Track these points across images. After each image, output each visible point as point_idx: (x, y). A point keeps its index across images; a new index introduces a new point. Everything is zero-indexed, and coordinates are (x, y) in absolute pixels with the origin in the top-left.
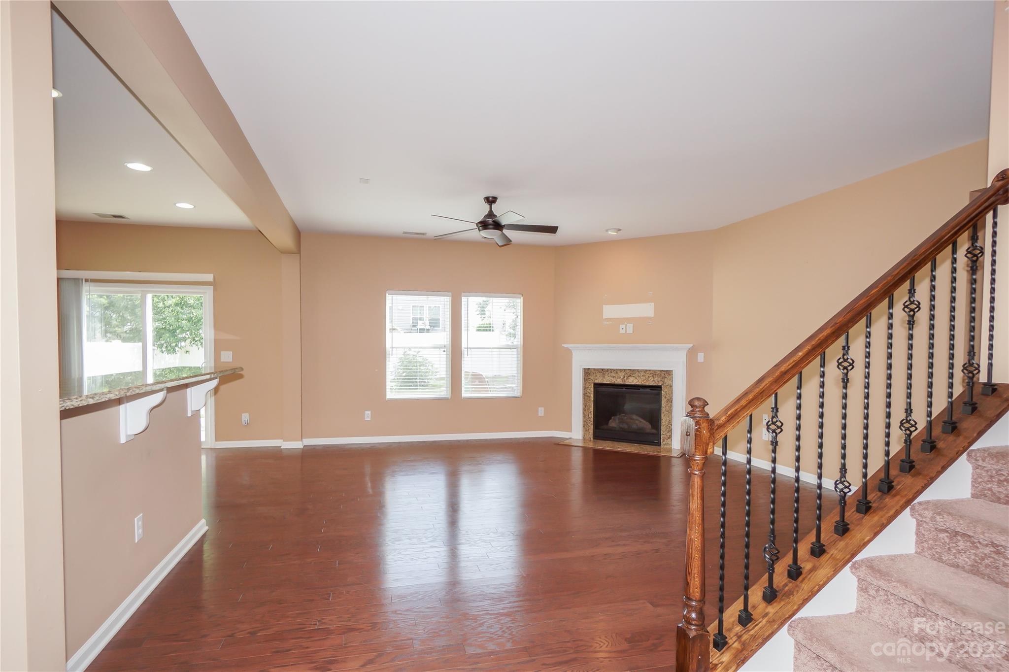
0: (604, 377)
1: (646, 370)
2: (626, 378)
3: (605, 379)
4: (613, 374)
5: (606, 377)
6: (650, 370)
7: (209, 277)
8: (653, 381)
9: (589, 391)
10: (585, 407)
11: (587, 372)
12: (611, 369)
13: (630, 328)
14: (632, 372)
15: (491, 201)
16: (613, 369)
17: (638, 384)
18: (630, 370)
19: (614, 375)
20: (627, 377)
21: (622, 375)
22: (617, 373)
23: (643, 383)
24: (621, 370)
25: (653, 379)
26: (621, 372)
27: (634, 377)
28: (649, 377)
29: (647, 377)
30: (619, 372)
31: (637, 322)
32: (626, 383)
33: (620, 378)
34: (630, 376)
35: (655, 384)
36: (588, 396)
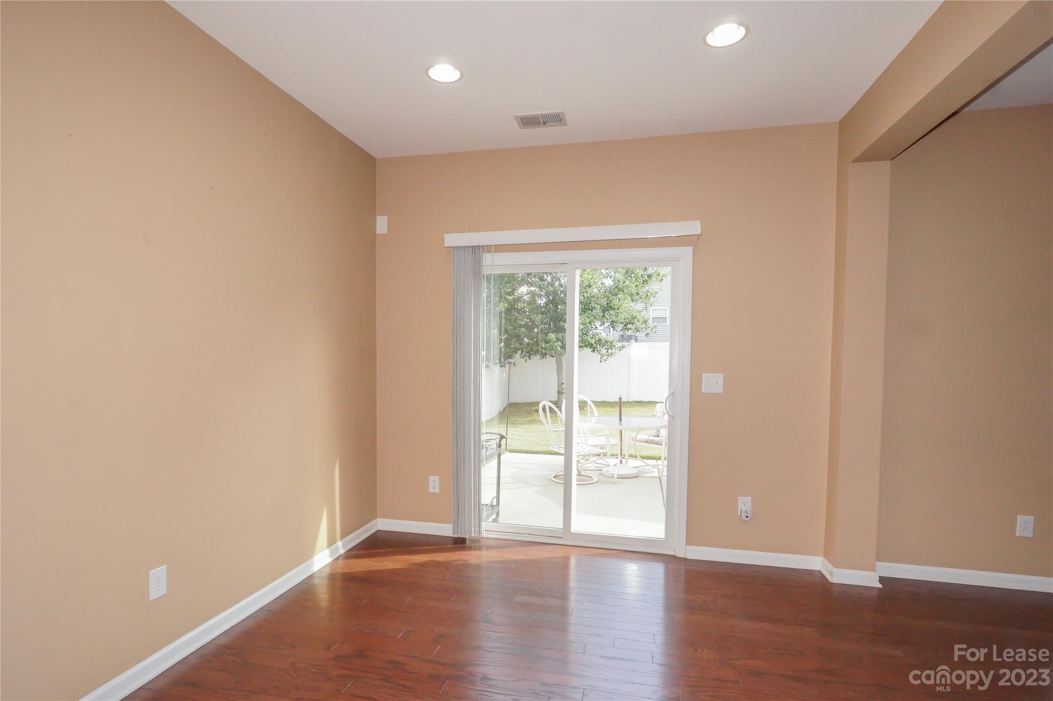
7: (694, 228)
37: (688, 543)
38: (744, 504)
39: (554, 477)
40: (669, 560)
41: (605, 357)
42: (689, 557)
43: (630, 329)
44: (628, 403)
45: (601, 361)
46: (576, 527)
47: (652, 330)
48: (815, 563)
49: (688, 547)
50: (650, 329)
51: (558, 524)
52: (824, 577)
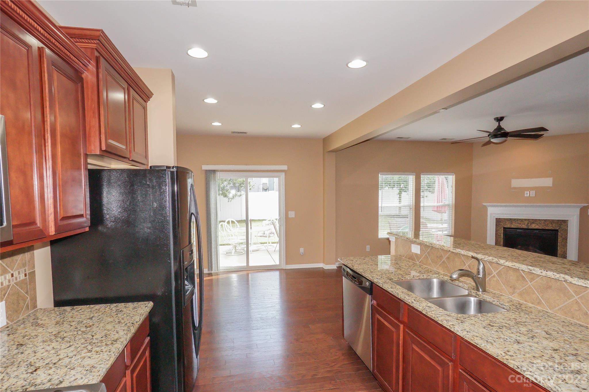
0: (512, 224)
1: (546, 220)
2: (529, 224)
3: (512, 225)
5: (514, 223)
6: (549, 220)
7: (285, 167)
8: (552, 226)
9: (500, 232)
10: (497, 242)
11: (498, 221)
12: (517, 219)
13: (533, 193)
14: (534, 221)
16: (519, 219)
17: (539, 228)
19: (520, 223)
20: (531, 224)
21: (526, 222)
25: (551, 225)
26: (525, 221)
27: (536, 224)
28: (548, 224)
29: (546, 224)
31: (539, 190)
32: (530, 228)
33: (525, 224)
34: (533, 223)
35: (553, 229)
36: (499, 235)
37: (286, 264)
38: (302, 250)
39: (226, 253)
40: (280, 270)
41: (230, 200)
42: (287, 268)
43: (243, 186)
44: (253, 220)
45: (228, 202)
46: (251, 264)
47: (252, 187)
48: (321, 265)
49: (286, 265)
50: (251, 186)
51: (245, 264)
52: (323, 268)
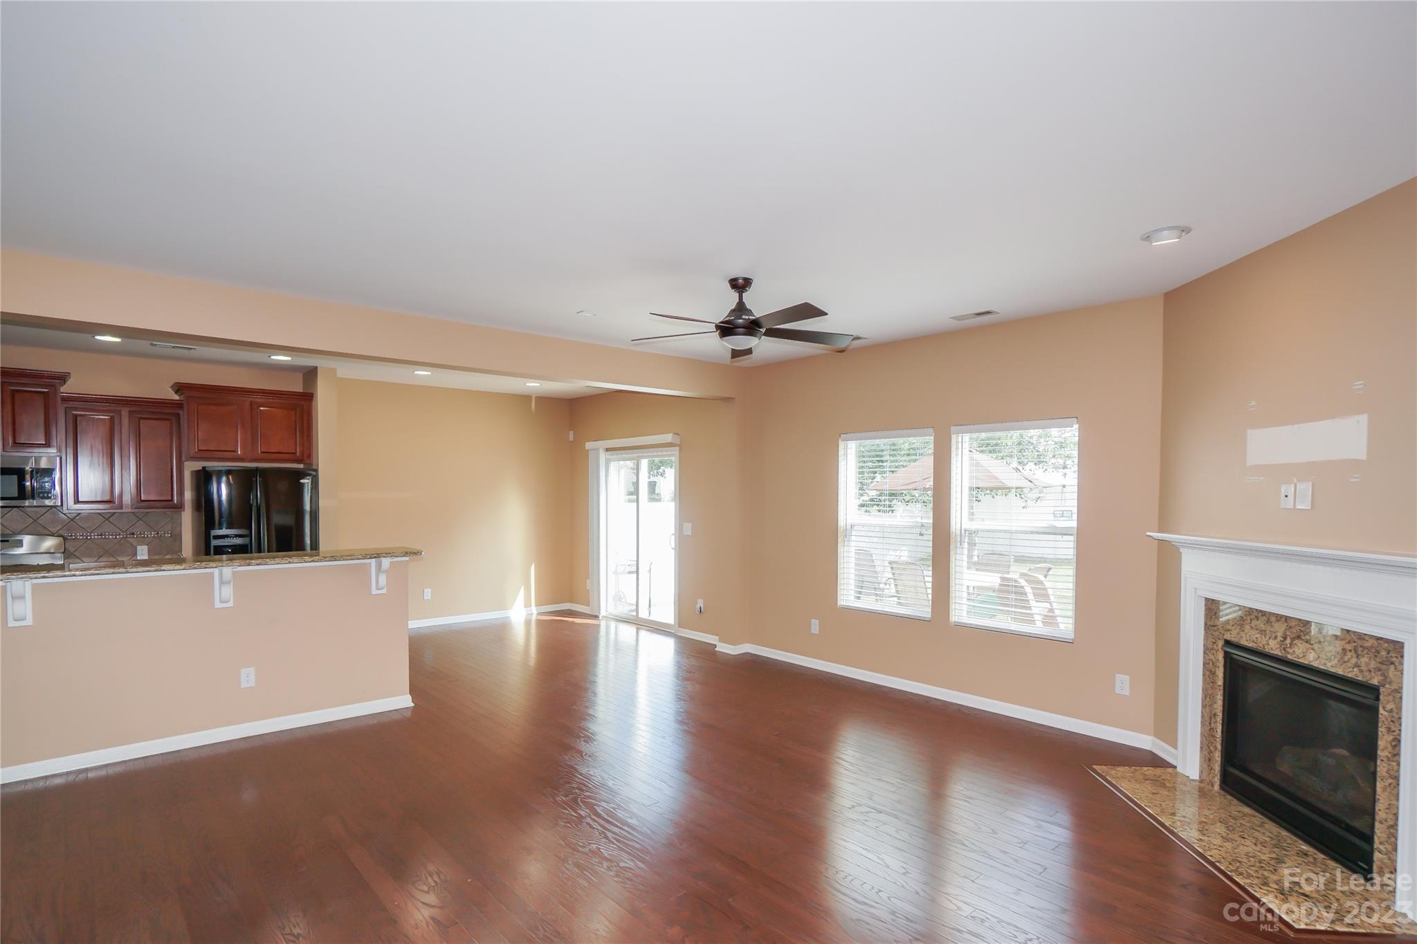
0: (1243, 629)
2: (1288, 641)
3: (1243, 634)
4: (1260, 624)
5: (1248, 628)
8: (1355, 664)
9: (1215, 660)
11: (1212, 612)
12: (1256, 609)
13: (1304, 497)
14: (1303, 629)
15: (740, 285)
16: (1260, 611)
17: (1315, 664)
18: (1300, 620)
19: (1263, 627)
20: (1293, 639)
21: (1280, 628)
22: (1268, 621)
23: (1329, 664)
24: (1279, 618)
25: (1354, 660)
26: (1278, 621)
27: (1307, 642)
28: (1345, 650)
29: (1340, 649)
30: (1273, 619)
32: (1289, 657)
33: (1276, 638)
34: (1299, 638)
35: (1359, 676)
36: (1212, 672)
37: (679, 626)
38: (700, 604)
42: (677, 634)
49: (679, 629)
